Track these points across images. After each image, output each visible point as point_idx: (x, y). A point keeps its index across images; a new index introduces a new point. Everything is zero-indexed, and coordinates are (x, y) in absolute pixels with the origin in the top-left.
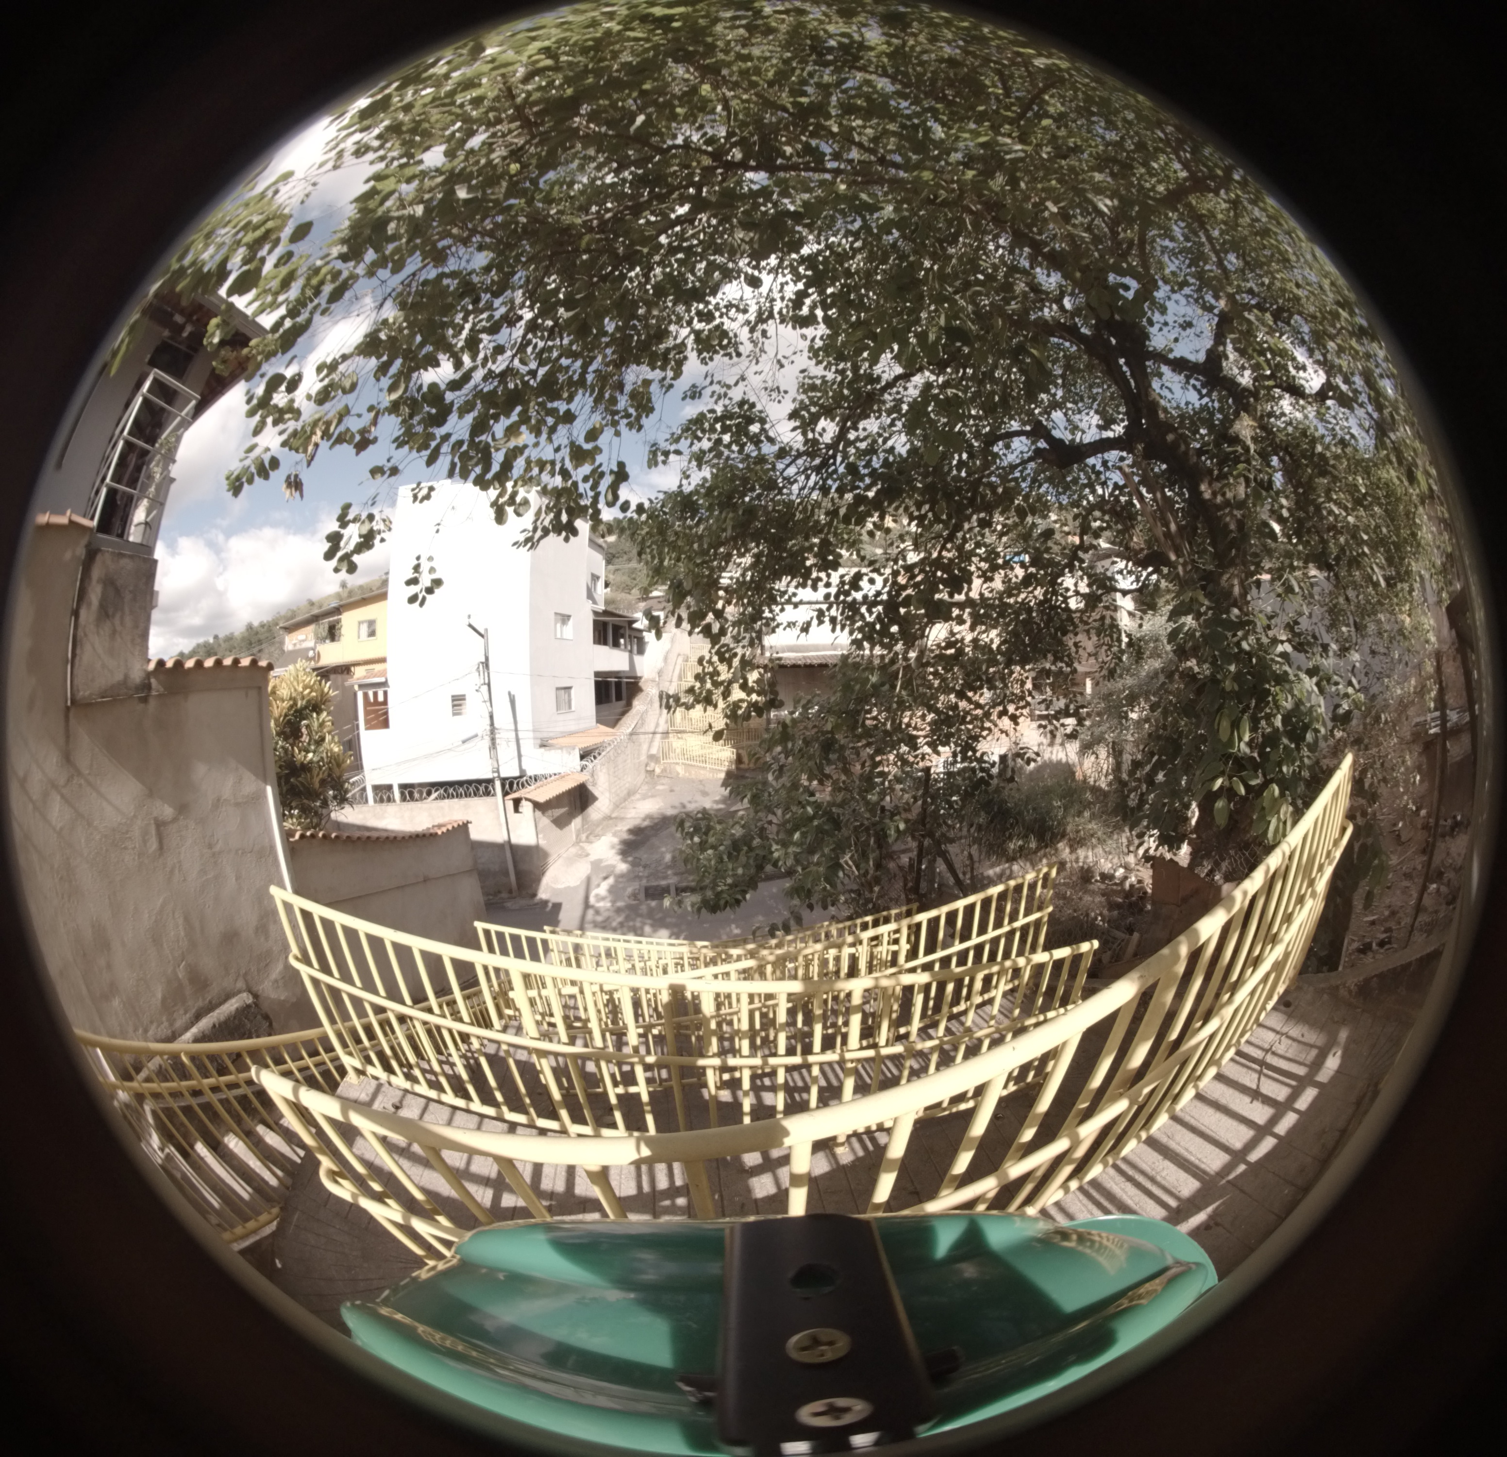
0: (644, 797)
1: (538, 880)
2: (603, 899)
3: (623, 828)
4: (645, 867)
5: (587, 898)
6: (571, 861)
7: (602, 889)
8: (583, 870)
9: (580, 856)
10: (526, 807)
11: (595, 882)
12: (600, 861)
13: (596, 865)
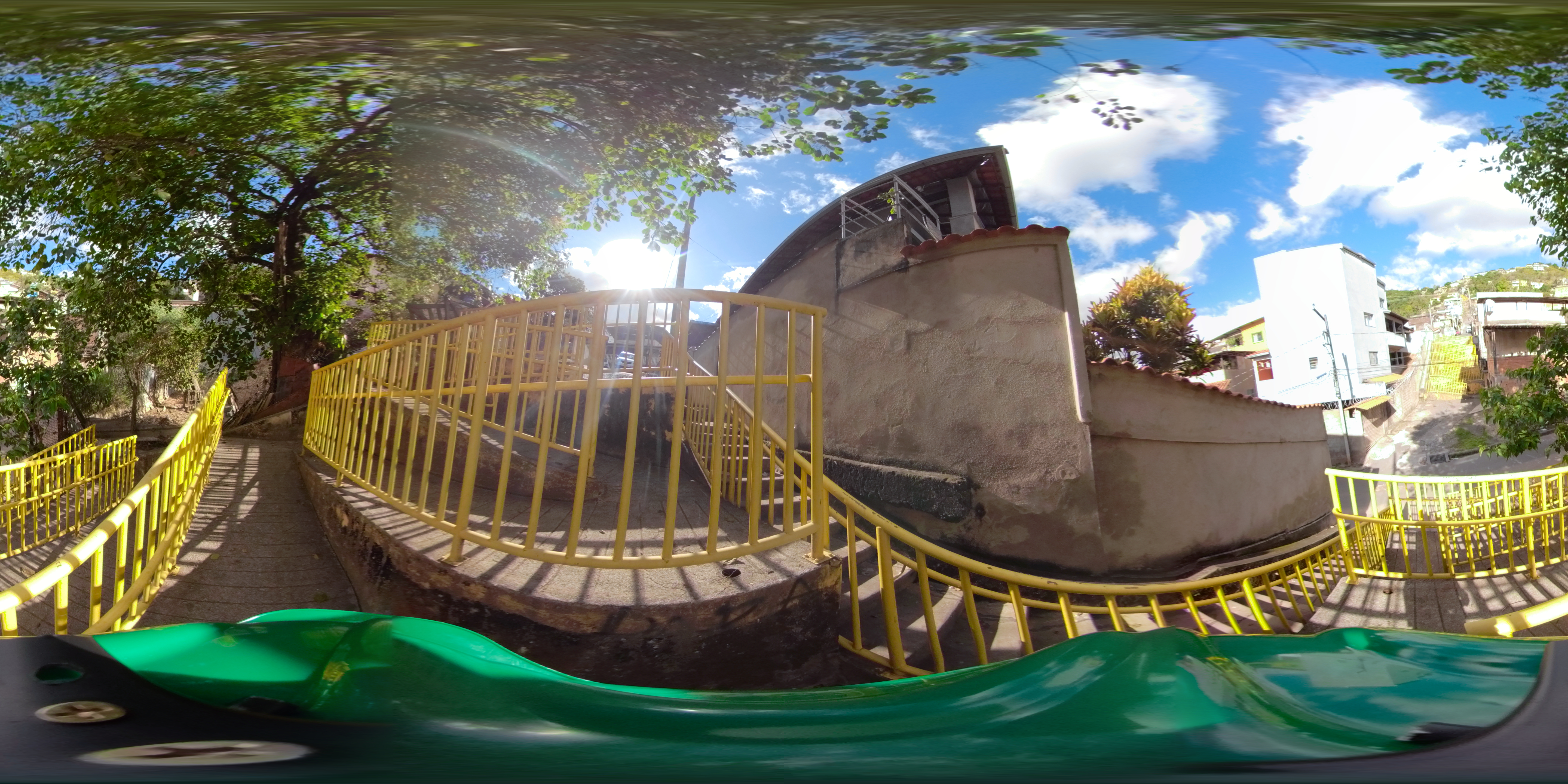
0: (1421, 410)
1: (1364, 456)
2: (1405, 465)
3: (1411, 426)
4: (1428, 445)
5: (1396, 460)
6: (1383, 445)
7: (1404, 458)
8: (1392, 449)
9: (1388, 442)
10: (1358, 415)
11: (1399, 455)
12: (1400, 444)
13: (1398, 446)
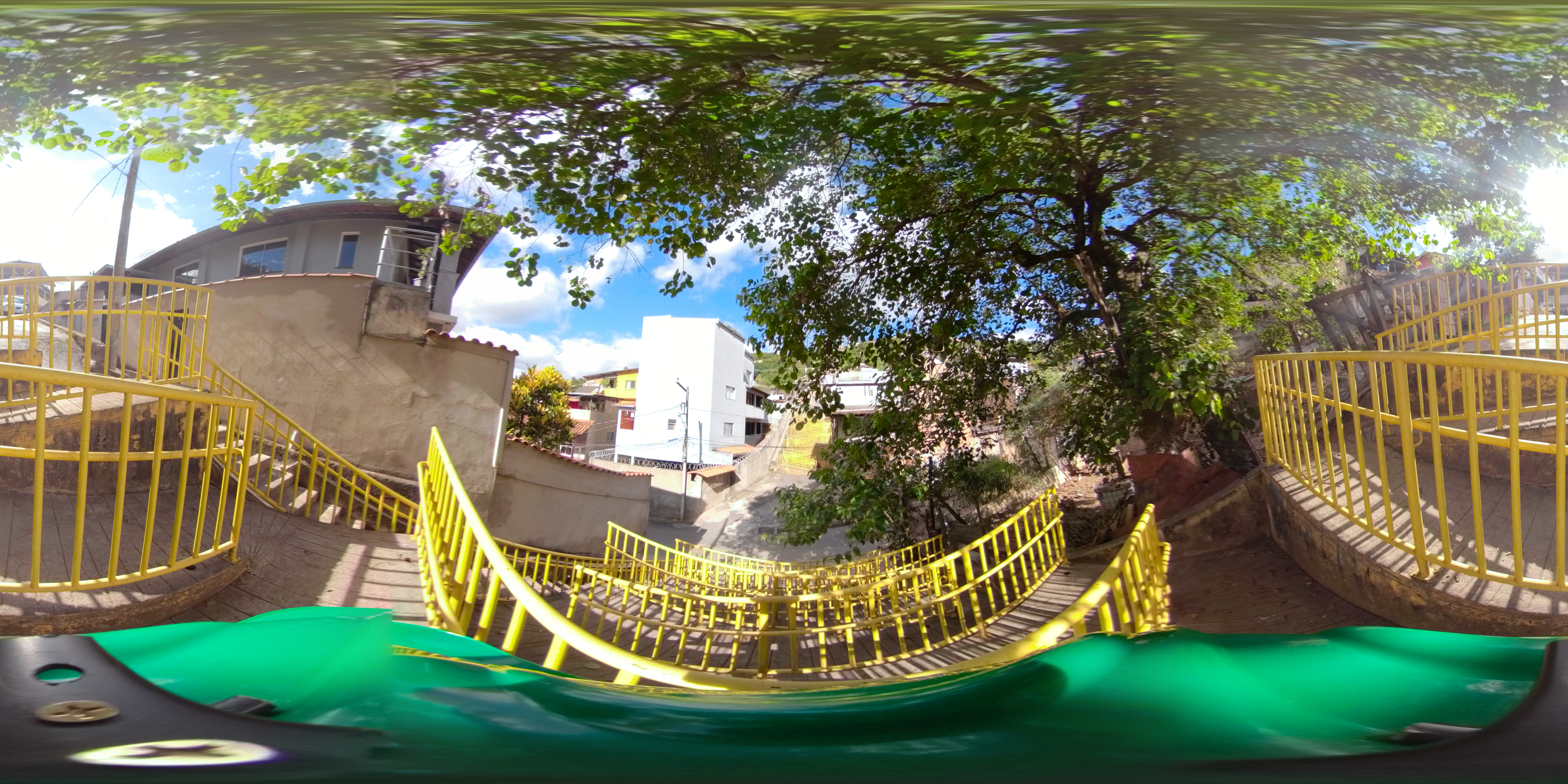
0: (767, 482)
1: (697, 516)
2: (733, 531)
4: (761, 517)
5: (723, 529)
6: (719, 510)
7: (734, 526)
8: (725, 514)
9: (724, 508)
10: (698, 479)
11: (730, 521)
12: (736, 511)
13: (733, 513)
